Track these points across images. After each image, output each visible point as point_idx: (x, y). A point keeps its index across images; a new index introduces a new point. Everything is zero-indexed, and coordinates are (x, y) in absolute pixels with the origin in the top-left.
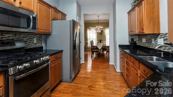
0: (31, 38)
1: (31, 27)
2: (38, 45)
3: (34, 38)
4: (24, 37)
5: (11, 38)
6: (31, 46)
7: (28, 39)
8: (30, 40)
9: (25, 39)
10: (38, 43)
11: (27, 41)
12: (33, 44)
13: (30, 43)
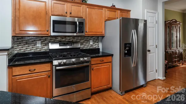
0: (87, 40)
1: (78, 31)
2: (94, 46)
3: (90, 40)
4: (81, 39)
5: (71, 40)
6: (87, 47)
7: (85, 41)
8: (86, 42)
9: (82, 41)
10: (94, 44)
11: (83, 43)
12: (90, 46)
13: (86, 44)
